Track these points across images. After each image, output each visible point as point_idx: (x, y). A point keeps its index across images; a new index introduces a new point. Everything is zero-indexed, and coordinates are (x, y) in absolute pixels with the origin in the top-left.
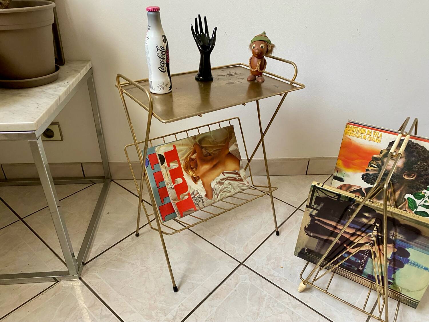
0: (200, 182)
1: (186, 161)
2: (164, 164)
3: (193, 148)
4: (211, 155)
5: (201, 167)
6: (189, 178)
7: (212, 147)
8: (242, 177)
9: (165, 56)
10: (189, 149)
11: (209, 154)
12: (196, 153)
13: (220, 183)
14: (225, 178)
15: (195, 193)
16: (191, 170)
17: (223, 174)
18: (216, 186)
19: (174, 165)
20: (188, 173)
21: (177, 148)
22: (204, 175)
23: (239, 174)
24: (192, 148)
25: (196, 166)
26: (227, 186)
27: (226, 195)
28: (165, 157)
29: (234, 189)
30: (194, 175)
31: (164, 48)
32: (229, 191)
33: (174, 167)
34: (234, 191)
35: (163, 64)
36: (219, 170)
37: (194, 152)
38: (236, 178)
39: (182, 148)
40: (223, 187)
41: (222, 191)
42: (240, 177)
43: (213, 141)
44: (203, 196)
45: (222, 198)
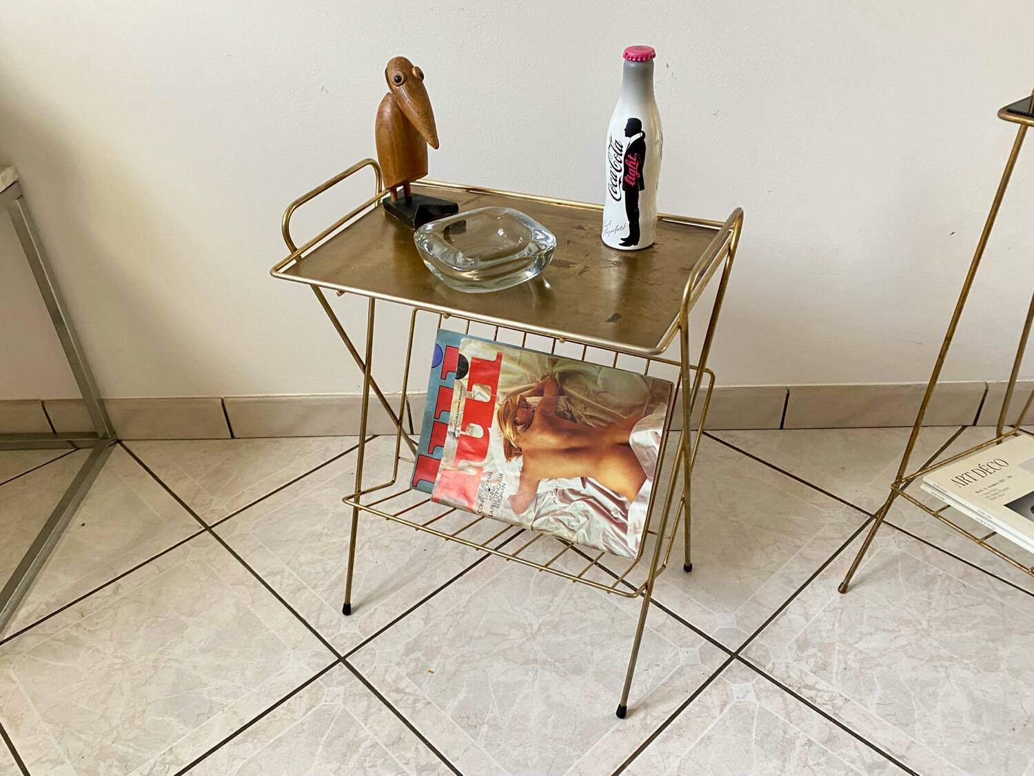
0: (517, 462)
1: (511, 401)
2: (461, 380)
3: (541, 382)
4: (575, 422)
5: (537, 431)
7: (587, 406)
8: (629, 523)
9: (622, 165)
10: (529, 378)
11: (572, 415)
12: (542, 396)
13: (563, 496)
14: (582, 493)
15: (493, 477)
16: (511, 425)
17: (584, 480)
18: (549, 496)
19: (481, 394)
20: (503, 427)
21: (504, 363)
23: (627, 508)
24: (538, 380)
25: (527, 425)
26: (575, 513)
27: (558, 529)
28: (469, 366)
29: (588, 531)
30: (513, 439)
31: (622, 147)
32: (572, 526)
33: (478, 398)
34: (586, 536)
35: (616, 180)
37: (539, 392)
38: (612, 513)
39: (514, 366)
40: (565, 507)
41: (557, 515)
42: (626, 518)
43: (597, 393)
45: (543, 527)
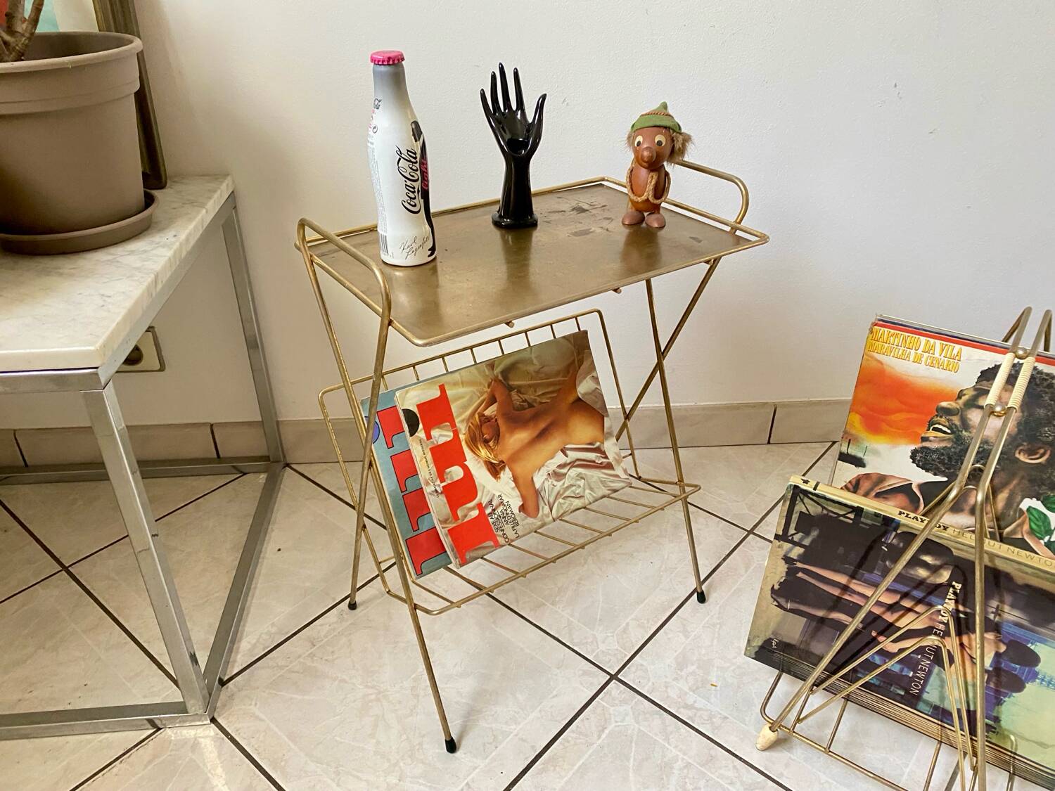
0: (506, 475)
1: (472, 424)
2: (416, 434)
3: (489, 390)
4: (534, 407)
5: (507, 435)
6: (479, 465)
7: (535, 387)
8: (611, 459)
9: (418, 173)
10: (477, 393)
11: (528, 402)
12: (496, 402)
13: (557, 476)
14: (568, 462)
15: (494, 503)
16: (483, 445)
18: (546, 484)
19: (441, 435)
20: (477, 452)
21: (449, 393)
22: (515, 457)
23: (603, 450)
25: (497, 436)
26: (571, 483)
27: (572, 504)
28: (418, 415)
29: (591, 489)
30: (491, 457)
31: (415, 154)
32: (578, 494)
33: (442, 440)
34: (592, 493)
35: (413, 192)
36: (554, 442)
37: (492, 400)
38: (597, 461)
39: (461, 390)
40: (564, 484)
41: (563, 494)
42: (607, 458)
43: (538, 372)
44: (516, 511)
45: (561, 512)
